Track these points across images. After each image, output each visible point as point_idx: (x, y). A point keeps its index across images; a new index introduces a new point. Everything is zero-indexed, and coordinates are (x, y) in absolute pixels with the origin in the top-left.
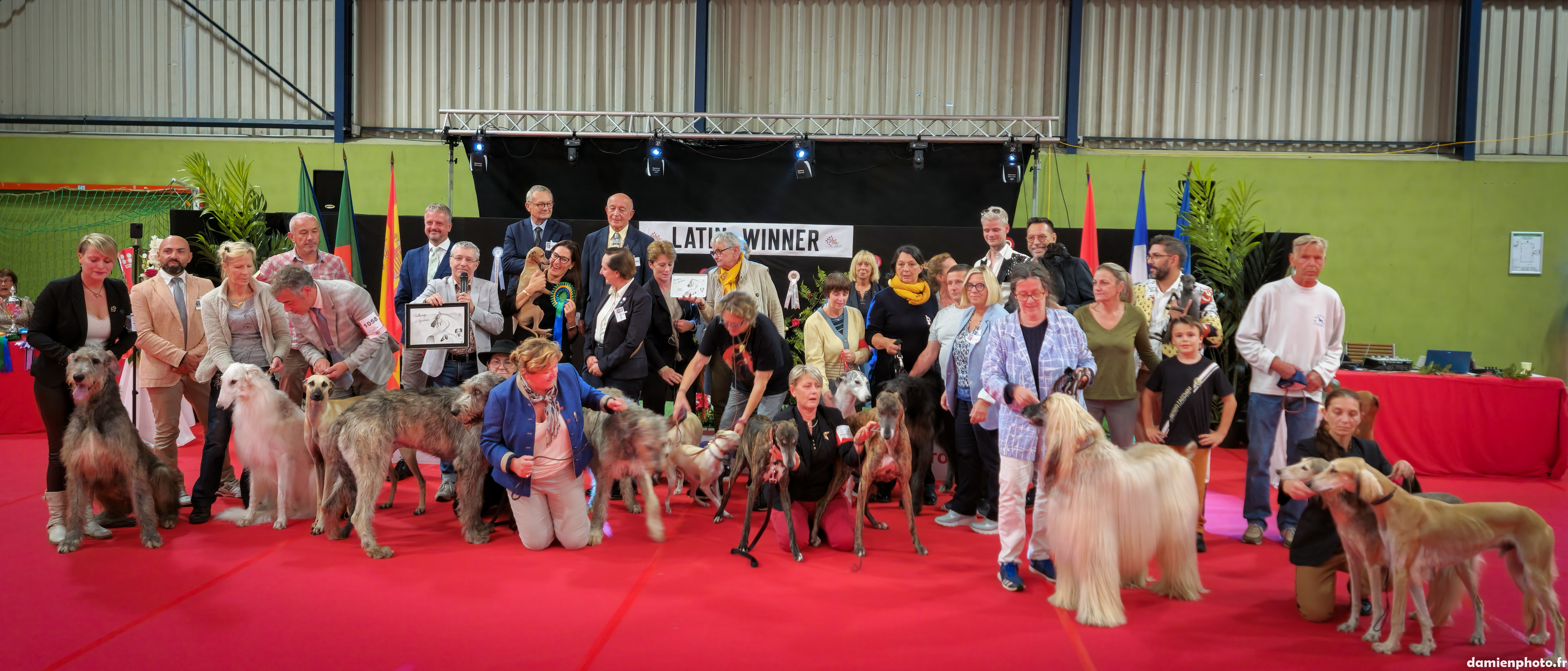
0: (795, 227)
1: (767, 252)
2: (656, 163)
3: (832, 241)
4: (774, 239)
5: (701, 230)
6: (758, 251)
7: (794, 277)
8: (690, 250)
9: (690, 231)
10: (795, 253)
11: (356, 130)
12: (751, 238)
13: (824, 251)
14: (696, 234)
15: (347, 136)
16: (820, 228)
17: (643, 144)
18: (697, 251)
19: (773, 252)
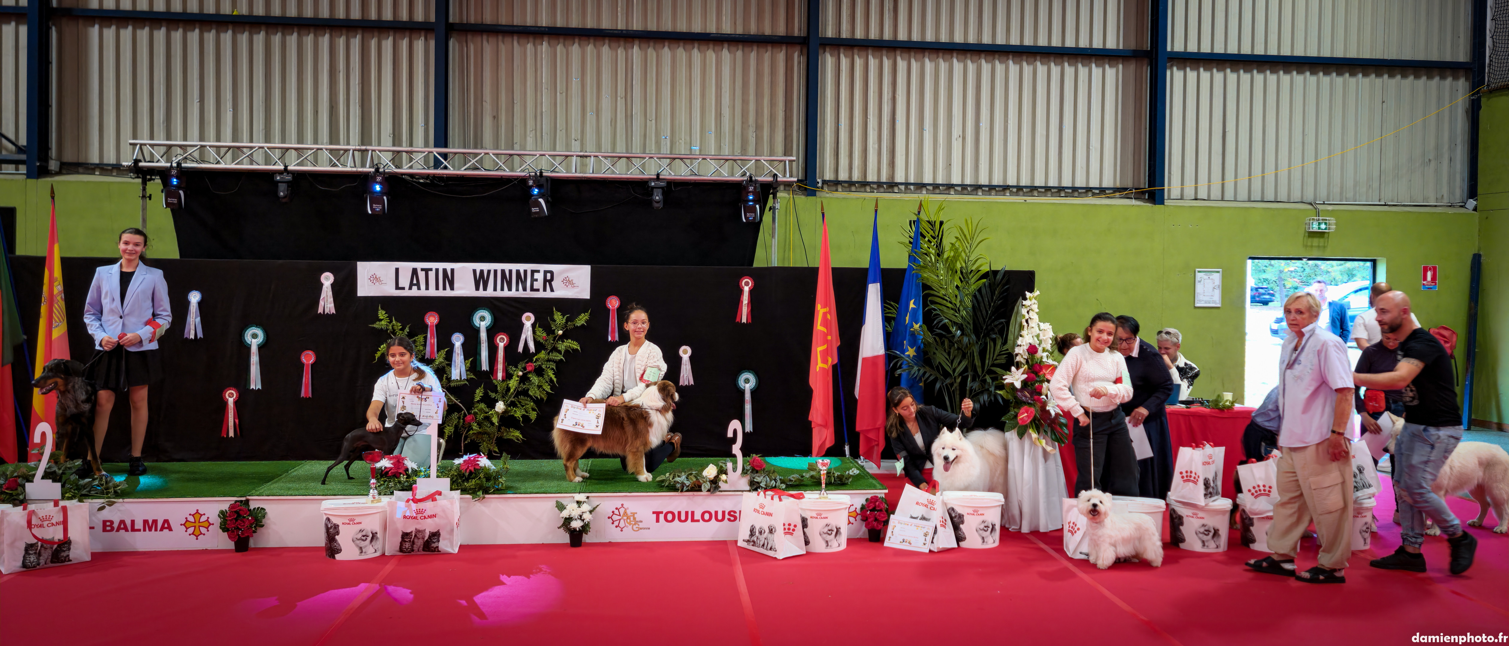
0: (529, 267)
1: (499, 294)
2: (376, 199)
4: (506, 279)
5: (427, 271)
6: (490, 292)
7: (528, 320)
8: (414, 292)
9: (415, 272)
10: (528, 294)
11: (54, 165)
12: (480, 280)
13: (560, 292)
14: (422, 275)
15: (42, 172)
16: (554, 267)
18: (423, 292)
19: (506, 293)
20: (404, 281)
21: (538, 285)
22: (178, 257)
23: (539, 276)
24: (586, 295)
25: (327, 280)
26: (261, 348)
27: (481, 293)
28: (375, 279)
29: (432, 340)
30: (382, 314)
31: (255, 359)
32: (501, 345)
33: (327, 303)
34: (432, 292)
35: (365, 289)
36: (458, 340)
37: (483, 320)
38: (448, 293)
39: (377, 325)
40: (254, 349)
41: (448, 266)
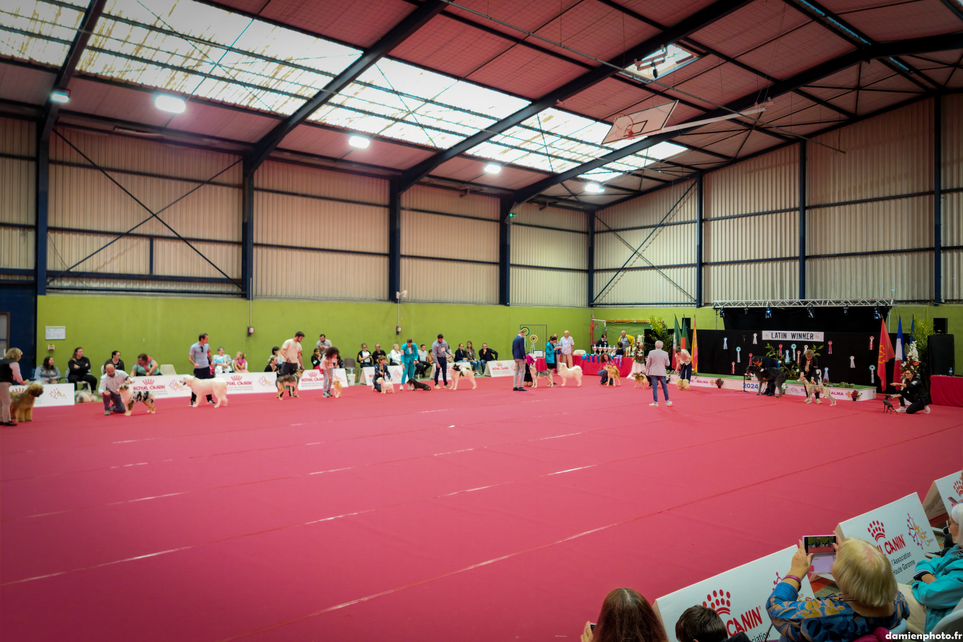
0: (806, 332)
1: (798, 340)
2: (768, 314)
3: (817, 337)
4: (800, 336)
5: (779, 333)
6: (796, 339)
7: (806, 347)
8: (776, 339)
9: (776, 333)
10: (806, 340)
11: (703, 304)
12: (793, 336)
13: (815, 340)
14: (778, 334)
15: (700, 306)
16: (813, 333)
17: (765, 309)
18: (778, 339)
19: (800, 340)
20: (774, 336)
21: (809, 337)
22: (724, 329)
23: (809, 335)
24: (822, 340)
25: (755, 335)
26: (740, 352)
27: (793, 339)
28: (767, 335)
29: (781, 352)
30: (768, 344)
31: (739, 355)
32: (799, 354)
33: (755, 342)
34: (781, 339)
35: (764, 338)
36: (787, 352)
37: (794, 347)
38: (785, 339)
39: (767, 347)
40: (738, 353)
41: (785, 332)
